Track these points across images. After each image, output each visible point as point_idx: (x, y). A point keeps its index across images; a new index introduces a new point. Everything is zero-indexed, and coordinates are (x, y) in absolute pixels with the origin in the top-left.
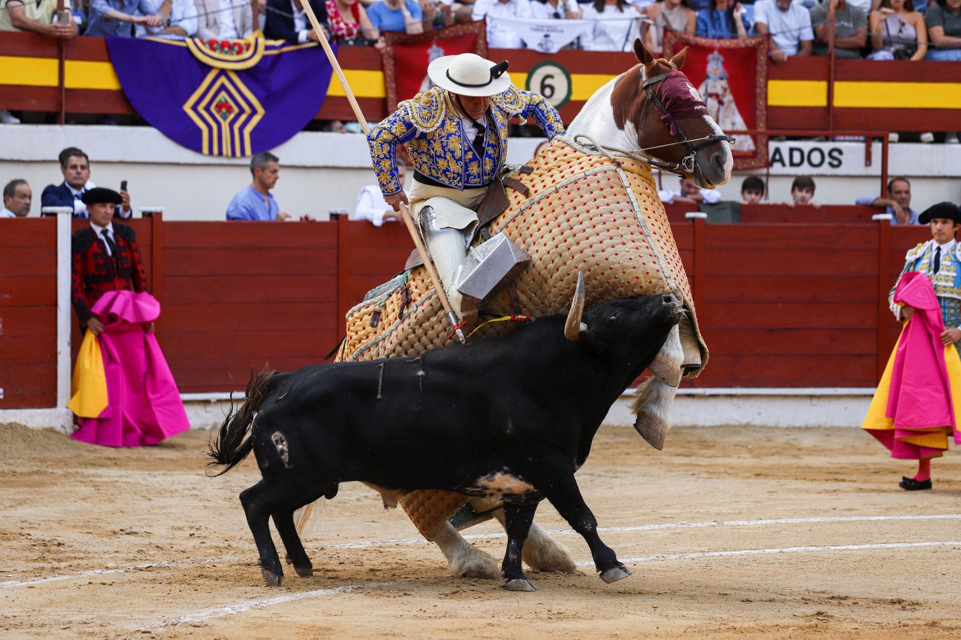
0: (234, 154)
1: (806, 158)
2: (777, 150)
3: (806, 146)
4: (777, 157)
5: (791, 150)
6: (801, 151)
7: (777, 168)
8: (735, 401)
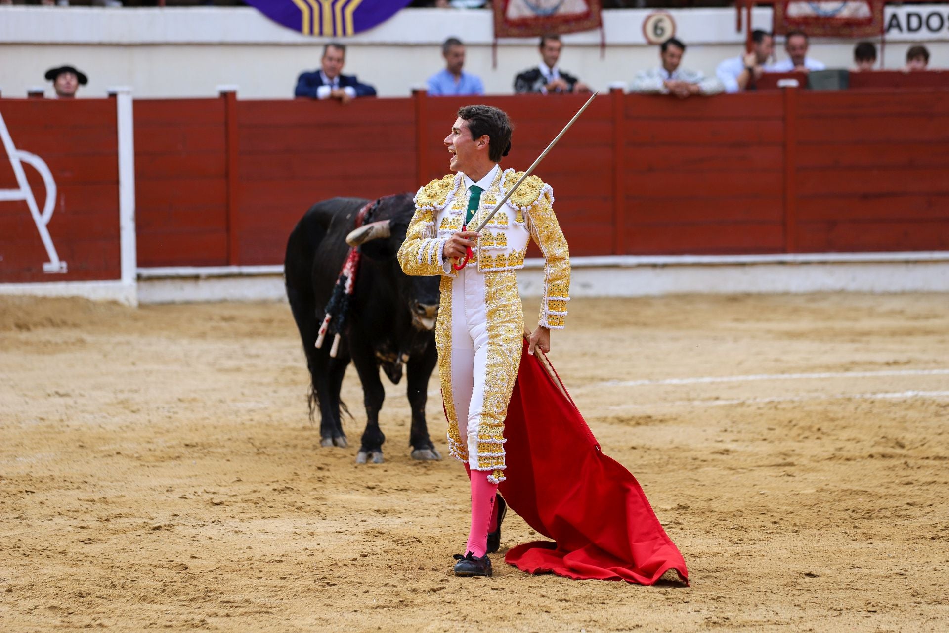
0: (335, 33)
1: (924, 23)
2: (894, 16)
3: (924, 10)
4: (894, 22)
5: (909, 16)
6: (919, 17)
7: (894, 34)
8: (828, 267)
